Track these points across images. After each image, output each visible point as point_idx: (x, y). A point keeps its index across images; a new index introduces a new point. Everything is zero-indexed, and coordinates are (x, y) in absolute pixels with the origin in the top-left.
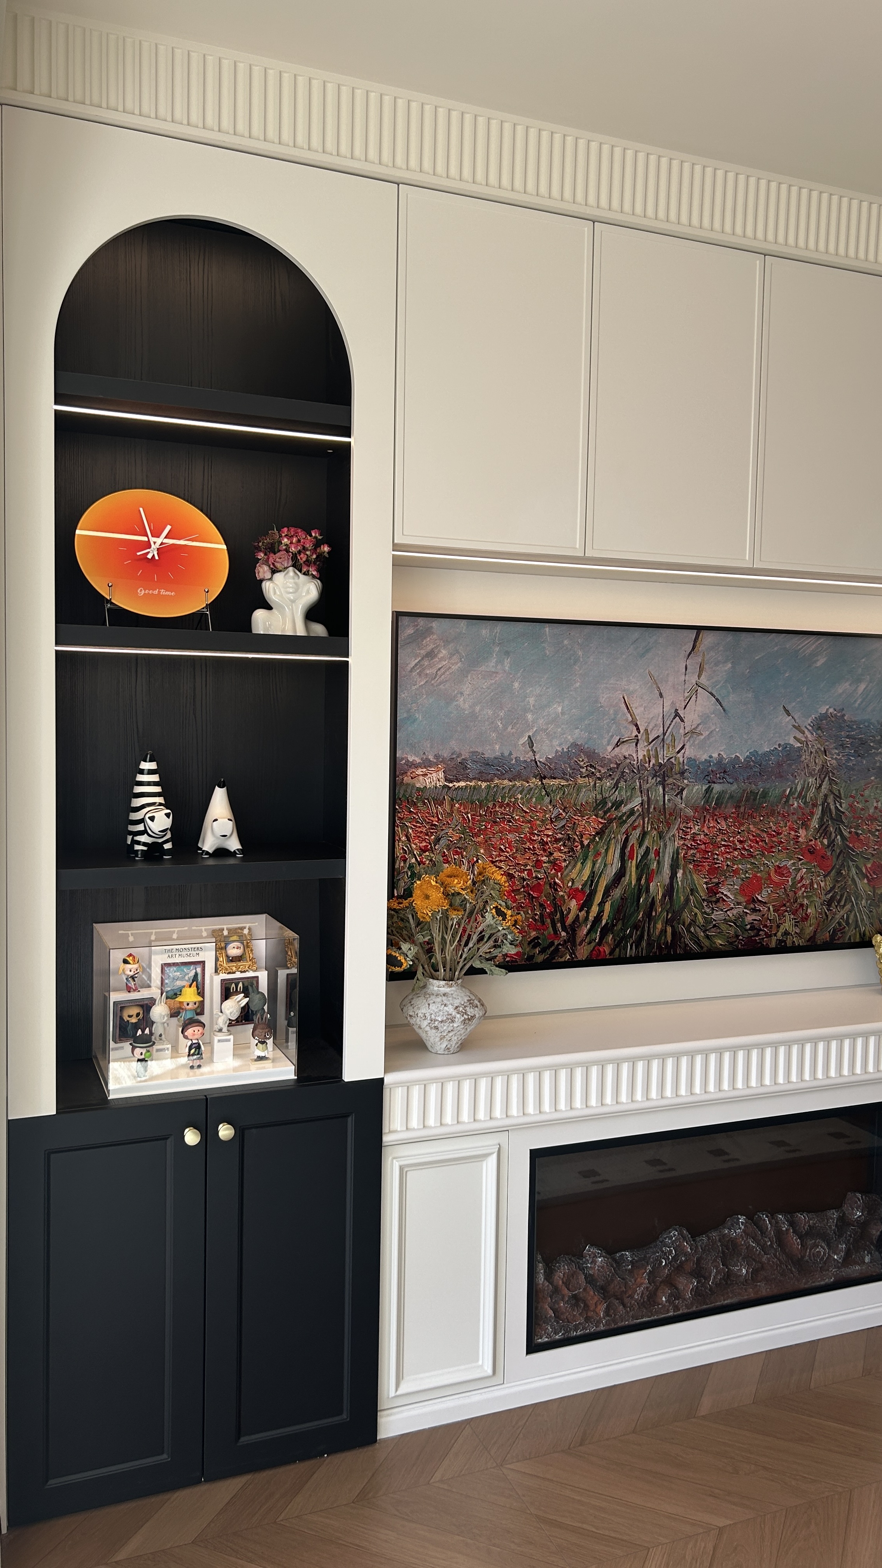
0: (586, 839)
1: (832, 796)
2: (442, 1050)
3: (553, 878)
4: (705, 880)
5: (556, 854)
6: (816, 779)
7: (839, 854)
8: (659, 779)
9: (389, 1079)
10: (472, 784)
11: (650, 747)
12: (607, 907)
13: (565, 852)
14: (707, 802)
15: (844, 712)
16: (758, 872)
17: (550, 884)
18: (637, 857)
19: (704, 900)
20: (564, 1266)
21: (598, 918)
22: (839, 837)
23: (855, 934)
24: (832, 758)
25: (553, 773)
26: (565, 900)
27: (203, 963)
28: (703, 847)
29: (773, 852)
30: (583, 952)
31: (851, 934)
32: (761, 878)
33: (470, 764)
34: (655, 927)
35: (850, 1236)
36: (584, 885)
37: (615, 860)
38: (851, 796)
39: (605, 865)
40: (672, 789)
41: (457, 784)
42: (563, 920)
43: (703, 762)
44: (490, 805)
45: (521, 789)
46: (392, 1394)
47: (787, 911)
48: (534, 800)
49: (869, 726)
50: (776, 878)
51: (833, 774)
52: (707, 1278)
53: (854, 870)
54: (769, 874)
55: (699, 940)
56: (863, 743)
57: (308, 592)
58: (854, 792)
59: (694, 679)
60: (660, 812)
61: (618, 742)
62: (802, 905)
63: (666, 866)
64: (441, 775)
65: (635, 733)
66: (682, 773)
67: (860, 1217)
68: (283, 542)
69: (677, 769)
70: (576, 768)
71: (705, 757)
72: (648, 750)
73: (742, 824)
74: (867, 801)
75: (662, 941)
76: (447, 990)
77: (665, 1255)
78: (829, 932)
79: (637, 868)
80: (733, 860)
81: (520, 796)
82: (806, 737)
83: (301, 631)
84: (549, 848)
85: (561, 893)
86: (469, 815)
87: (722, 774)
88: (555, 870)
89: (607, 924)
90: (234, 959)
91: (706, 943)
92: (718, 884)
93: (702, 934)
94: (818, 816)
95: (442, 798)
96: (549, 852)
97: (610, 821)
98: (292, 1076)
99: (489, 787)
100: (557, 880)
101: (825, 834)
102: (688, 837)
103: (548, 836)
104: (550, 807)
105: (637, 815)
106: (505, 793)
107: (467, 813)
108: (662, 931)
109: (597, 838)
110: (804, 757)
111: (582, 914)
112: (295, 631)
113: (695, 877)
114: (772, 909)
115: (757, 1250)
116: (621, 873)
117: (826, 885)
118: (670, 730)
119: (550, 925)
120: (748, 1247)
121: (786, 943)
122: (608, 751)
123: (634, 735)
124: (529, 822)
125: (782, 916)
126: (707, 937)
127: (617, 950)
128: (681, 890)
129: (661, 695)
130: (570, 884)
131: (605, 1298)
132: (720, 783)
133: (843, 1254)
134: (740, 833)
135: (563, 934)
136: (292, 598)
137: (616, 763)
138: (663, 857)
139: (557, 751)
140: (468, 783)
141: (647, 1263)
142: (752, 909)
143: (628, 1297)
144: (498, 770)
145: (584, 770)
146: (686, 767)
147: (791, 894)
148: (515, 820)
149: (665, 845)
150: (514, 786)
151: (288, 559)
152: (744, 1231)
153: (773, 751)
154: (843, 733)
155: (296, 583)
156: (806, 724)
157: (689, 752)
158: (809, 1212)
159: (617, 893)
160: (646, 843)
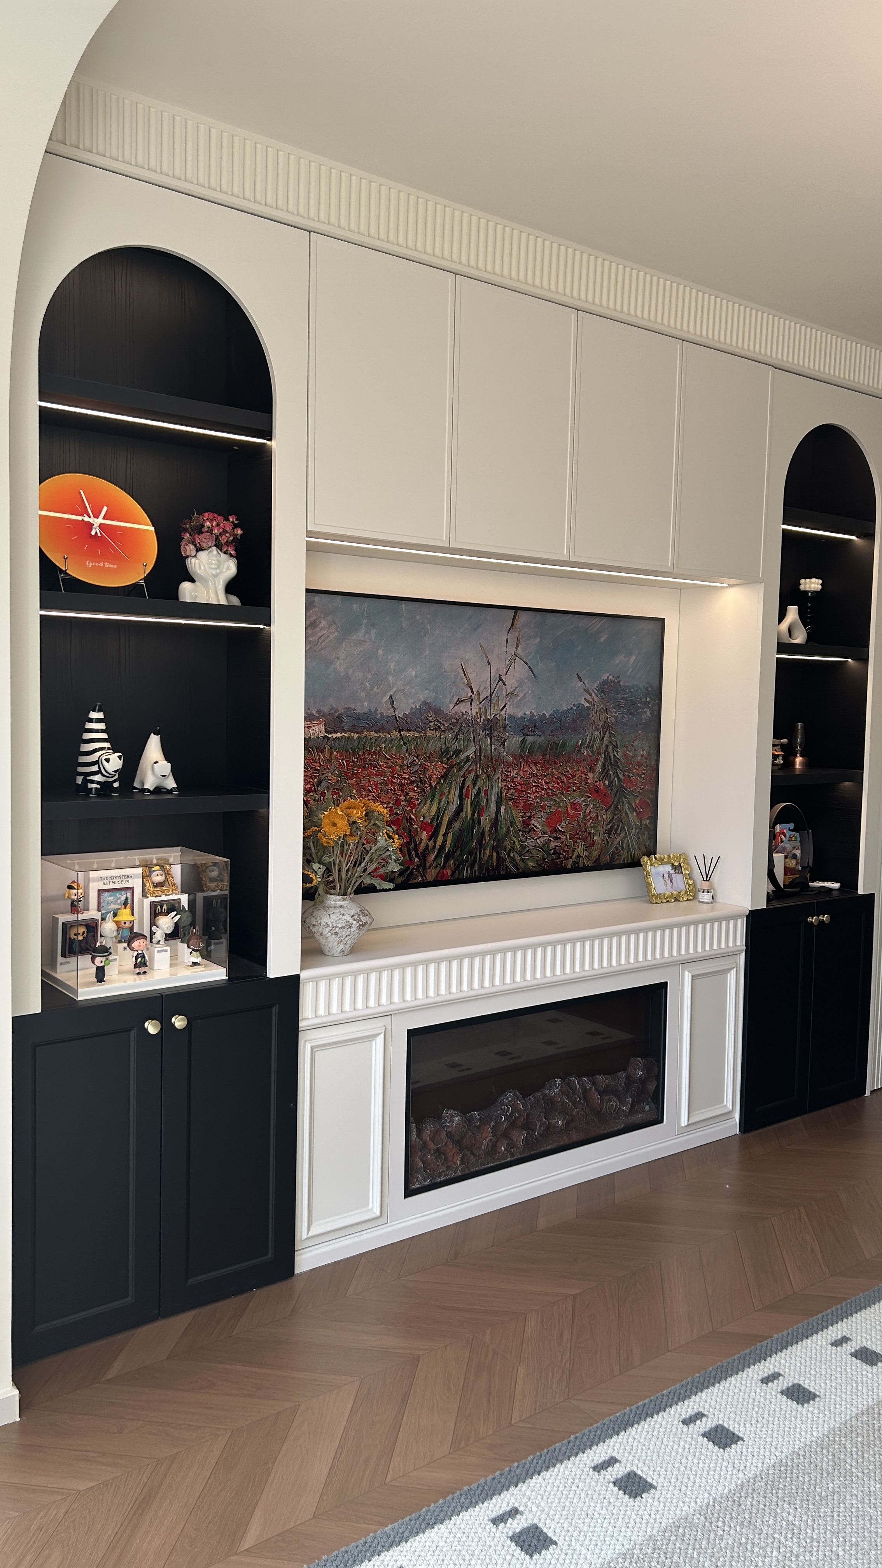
0: (434, 782)
1: (611, 746)
2: (338, 953)
3: (409, 814)
4: (521, 814)
5: (411, 794)
6: (600, 733)
7: (617, 792)
8: (487, 732)
9: (303, 975)
10: (347, 735)
11: (481, 706)
12: (450, 837)
13: (418, 792)
14: (522, 751)
15: (619, 679)
16: (558, 808)
17: (407, 819)
18: (472, 796)
19: (520, 830)
20: (430, 1125)
21: (443, 847)
22: (616, 779)
23: (628, 856)
24: (611, 716)
25: (409, 727)
26: (418, 832)
27: (132, 889)
28: (519, 787)
29: (570, 791)
30: (431, 875)
31: (624, 856)
32: (561, 812)
33: (345, 719)
34: (484, 853)
35: (635, 1091)
36: (432, 820)
37: (456, 799)
38: (625, 746)
39: (448, 803)
40: (497, 740)
41: (335, 735)
42: (416, 849)
43: (519, 718)
44: (361, 753)
45: (384, 739)
46: (304, 1236)
47: (579, 838)
48: (394, 749)
49: (637, 690)
50: (571, 812)
51: (612, 728)
52: (534, 1130)
53: (626, 806)
54: (567, 809)
55: (517, 863)
56: (633, 704)
57: (228, 568)
58: (627, 743)
59: (513, 650)
60: (488, 759)
61: (457, 701)
62: (590, 834)
63: (493, 803)
64: (322, 727)
65: (470, 694)
66: (504, 727)
67: (641, 1075)
68: (206, 525)
69: (500, 724)
70: (426, 722)
71: (520, 714)
72: (480, 708)
73: (548, 769)
74: (635, 750)
75: (490, 864)
76: (342, 903)
77: (504, 1112)
78: (609, 855)
79: (471, 805)
80: (541, 797)
81: (383, 746)
82: (593, 699)
83: (223, 601)
84: (406, 789)
85: (415, 826)
86: (344, 762)
87: (533, 728)
88: (411, 807)
89: (449, 851)
90: (158, 885)
91: (522, 865)
92: (530, 817)
93: (519, 858)
94: (601, 763)
95: (323, 747)
96: (406, 792)
97: (452, 766)
98: (225, 977)
99: (359, 737)
100: (412, 816)
101: (607, 777)
102: (509, 779)
103: (405, 779)
104: (407, 755)
105: (472, 761)
106: (372, 743)
107: (342, 760)
108: (489, 856)
109: (442, 781)
110: (591, 715)
111: (431, 843)
112: (218, 600)
113: (514, 812)
114: (568, 837)
115: (569, 1105)
116: (460, 810)
117: (607, 817)
118: (495, 691)
119: (407, 853)
120: (563, 1103)
121: (578, 865)
122: (450, 708)
123: (469, 695)
124: (391, 767)
125: (575, 842)
126: (523, 860)
127: (457, 872)
128: (503, 823)
129: (489, 663)
130: (422, 819)
131: (461, 1150)
132: (532, 735)
133: (629, 1105)
134: (545, 776)
135: (417, 860)
136: (214, 573)
137: (456, 719)
138: (491, 795)
139: (412, 708)
140: (343, 734)
141: (491, 1119)
142: (555, 837)
143: (477, 1148)
144: (367, 724)
145: (432, 724)
146: (507, 722)
147: (582, 825)
148: (380, 766)
149: (492, 786)
150: (379, 737)
151: (213, 539)
152: (560, 1090)
153: (569, 709)
154: (619, 696)
155: (218, 561)
156: (593, 688)
157: (509, 710)
158: (604, 1074)
159: (457, 826)
160: (478, 785)
